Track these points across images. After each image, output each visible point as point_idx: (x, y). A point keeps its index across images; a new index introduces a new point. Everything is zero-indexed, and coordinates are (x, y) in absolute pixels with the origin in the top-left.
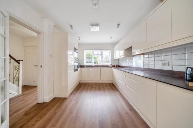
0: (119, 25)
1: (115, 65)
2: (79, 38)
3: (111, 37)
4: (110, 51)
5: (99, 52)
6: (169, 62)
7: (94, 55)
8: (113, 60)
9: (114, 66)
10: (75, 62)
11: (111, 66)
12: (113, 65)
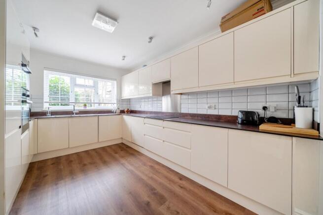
0: (151, 38)
1: (126, 110)
2: (35, 29)
3: (124, 57)
4: (115, 82)
5: (90, 82)
6: (215, 105)
7: (76, 85)
8: (121, 101)
9: (122, 112)
10: (23, 102)
11: (118, 111)
12: (121, 109)
